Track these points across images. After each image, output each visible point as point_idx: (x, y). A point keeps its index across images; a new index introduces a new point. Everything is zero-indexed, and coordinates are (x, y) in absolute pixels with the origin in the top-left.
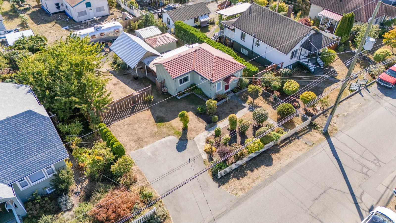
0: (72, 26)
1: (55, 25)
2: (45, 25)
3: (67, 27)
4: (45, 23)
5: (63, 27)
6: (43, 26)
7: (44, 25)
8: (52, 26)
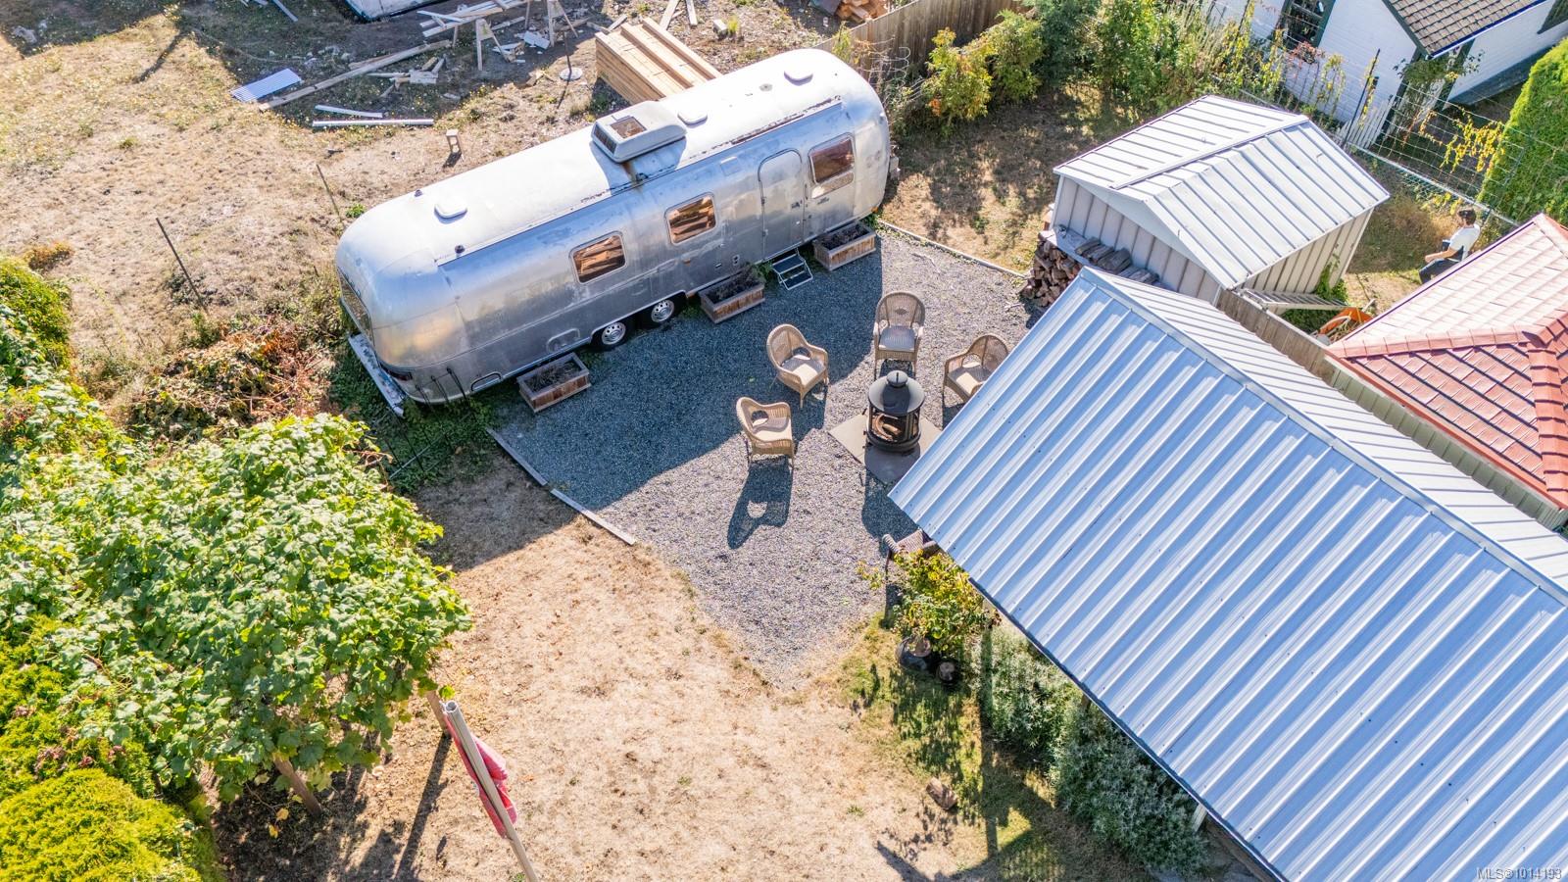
0: (330, 72)
1: (175, 55)
2: (88, 48)
3: (287, 77)
4: (89, 36)
5: (246, 74)
6: (68, 67)
7: (76, 49)
8: (147, 66)
